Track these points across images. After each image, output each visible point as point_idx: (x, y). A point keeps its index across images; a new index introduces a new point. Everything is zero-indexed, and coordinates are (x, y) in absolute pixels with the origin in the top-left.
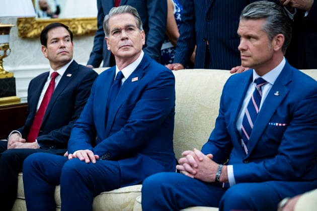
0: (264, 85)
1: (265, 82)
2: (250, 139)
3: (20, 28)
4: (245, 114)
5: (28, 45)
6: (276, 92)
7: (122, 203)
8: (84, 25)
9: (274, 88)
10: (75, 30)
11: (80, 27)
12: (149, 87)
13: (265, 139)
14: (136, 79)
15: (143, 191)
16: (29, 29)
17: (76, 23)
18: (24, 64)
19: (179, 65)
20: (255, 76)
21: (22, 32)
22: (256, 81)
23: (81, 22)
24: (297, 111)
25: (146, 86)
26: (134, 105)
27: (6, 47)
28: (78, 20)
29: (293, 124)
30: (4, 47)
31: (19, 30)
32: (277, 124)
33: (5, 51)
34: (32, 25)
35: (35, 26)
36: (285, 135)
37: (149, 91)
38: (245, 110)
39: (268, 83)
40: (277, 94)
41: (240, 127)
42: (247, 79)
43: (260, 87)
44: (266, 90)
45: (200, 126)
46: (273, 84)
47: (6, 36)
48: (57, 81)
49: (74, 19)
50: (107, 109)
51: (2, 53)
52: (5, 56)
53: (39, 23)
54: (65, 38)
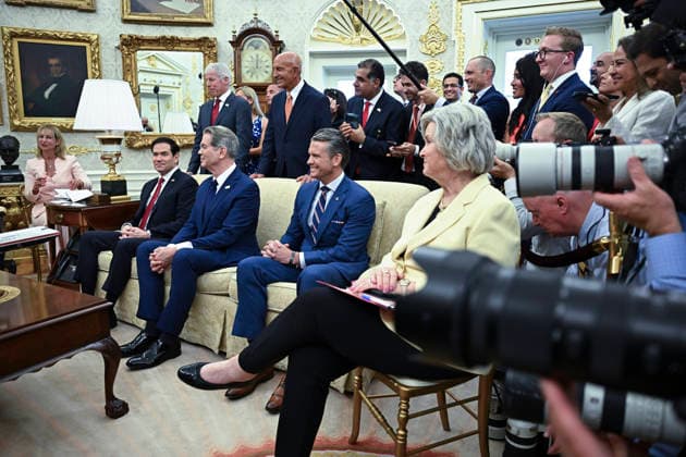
0: (328, 192)
1: (329, 190)
2: (318, 232)
3: (127, 139)
4: (314, 214)
5: (134, 153)
7: (220, 281)
9: (336, 193)
13: (328, 232)
14: (228, 187)
15: (237, 271)
16: (134, 140)
18: (130, 169)
20: (321, 185)
21: (129, 142)
22: (322, 188)
24: (352, 212)
27: (118, 155)
29: (349, 223)
30: (116, 155)
32: (337, 222)
33: (118, 159)
34: (137, 138)
35: (140, 138)
36: (343, 230)
38: (313, 210)
39: (331, 190)
40: (337, 199)
41: (311, 223)
42: (315, 186)
43: (325, 193)
44: (329, 195)
46: (335, 191)
47: (119, 146)
48: (163, 185)
50: (204, 210)
51: (114, 159)
52: (117, 162)
53: (143, 136)
54: (164, 154)
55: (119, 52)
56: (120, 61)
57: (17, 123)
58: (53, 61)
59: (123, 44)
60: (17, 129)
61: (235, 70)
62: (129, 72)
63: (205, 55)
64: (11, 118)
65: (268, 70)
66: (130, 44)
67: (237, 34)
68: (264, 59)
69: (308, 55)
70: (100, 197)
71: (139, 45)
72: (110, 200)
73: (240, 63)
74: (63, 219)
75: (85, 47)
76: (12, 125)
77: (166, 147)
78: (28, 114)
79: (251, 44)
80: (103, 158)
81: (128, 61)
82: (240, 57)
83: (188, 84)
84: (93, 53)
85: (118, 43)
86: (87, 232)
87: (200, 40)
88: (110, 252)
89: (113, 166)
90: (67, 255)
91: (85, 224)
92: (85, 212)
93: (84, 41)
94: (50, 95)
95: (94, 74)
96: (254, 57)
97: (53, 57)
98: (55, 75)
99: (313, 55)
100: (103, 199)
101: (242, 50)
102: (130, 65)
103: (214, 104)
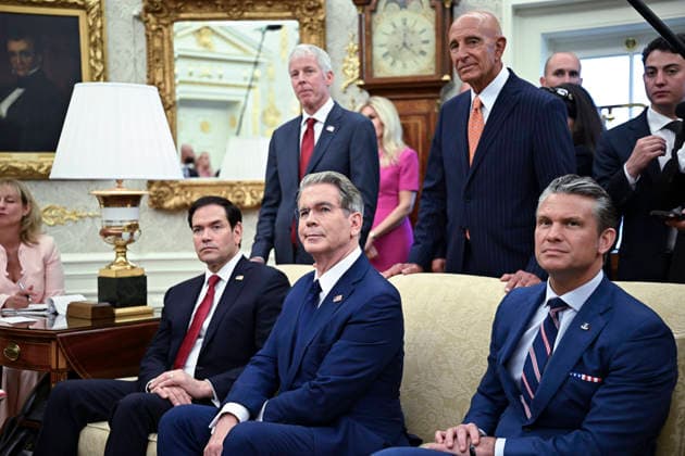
0: (563, 310)
1: (565, 306)
2: (536, 398)
3: (152, 194)
4: (529, 355)
5: (164, 220)
6: (583, 324)
8: (254, 192)
9: (581, 316)
10: (241, 200)
11: (248, 194)
12: (354, 319)
14: (339, 298)
16: (166, 195)
17: (243, 188)
18: (155, 251)
19: (414, 266)
20: (550, 295)
21: (155, 199)
22: (550, 303)
23: (250, 188)
24: (615, 359)
25: (350, 317)
26: (330, 347)
27: (133, 227)
28: (246, 185)
29: (610, 383)
30: (129, 227)
31: (151, 196)
32: (583, 377)
33: (132, 234)
34: (172, 189)
35: (177, 191)
37: (353, 326)
38: (527, 348)
39: (571, 308)
40: (585, 327)
41: (519, 374)
42: (534, 297)
43: (557, 313)
44: (566, 319)
45: (444, 366)
46: (578, 309)
47: (134, 209)
49: (239, 183)
51: (126, 235)
52: (131, 241)
53: (183, 186)
54: (215, 225)
55: (140, 26)
56: (142, 44)
58: (17, 46)
59: (147, 10)
61: (360, 52)
62: (158, 64)
63: (303, 25)
65: (424, 47)
66: (162, 11)
68: (418, 28)
69: (510, 11)
70: (95, 309)
71: (178, 10)
72: (114, 316)
73: (369, 39)
74: (20, 353)
75: (77, 18)
77: (218, 212)
80: (105, 234)
81: (157, 43)
82: (369, 28)
83: (271, 79)
84: (92, 30)
85: (138, 8)
86: (64, 381)
88: (106, 425)
89: (122, 249)
90: (20, 429)
91: (62, 365)
92: (65, 341)
93: (75, 6)
94: (10, 110)
95: (93, 69)
96: (399, 24)
97: (16, 38)
98: (21, 73)
99: (519, 11)
100: (101, 315)
101: (374, 11)
102: (161, 51)
103: (304, 128)
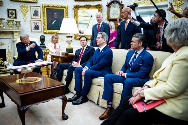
1: (137, 54)
4: (131, 61)
5: (76, 41)
6: (140, 56)
7: (99, 81)
8: (90, 37)
12: (105, 55)
13: (136, 68)
16: (77, 37)
21: (75, 37)
22: (135, 53)
24: (144, 61)
29: (143, 65)
32: (139, 64)
36: (141, 67)
41: (130, 64)
42: (133, 52)
46: (139, 54)
47: (71, 38)
48: (84, 50)
51: (70, 42)
54: (84, 40)
55: (73, 10)
56: (73, 13)
57: (45, 31)
58: (55, 14)
59: (74, 8)
60: (45, 33)
61: (108, 14)
62: (76, 16)
63: (99, 10)
64: (44, 30)
65: (118, 14)
66: (77, 8)
67: (109, 3)
68: (117, 11)
71: (79, 8)
72: (68, 54)
74: (55, 59)
75: (64, 9)
76: (44, 32)
78: (48, 29)
79: (113, 6)
80: (67, 42)
82: (109, 10)
84: (66, 11)
85: (73, 8)
86: (61, 63)
87: (97, 5)
89: (70, 44)
90: (56, 70)
91: (61, 61)
92: (62, 58)
93: (64, 7)
94: (54, 23)
95: (66, 17)
96: (114, 10)
97: (55, 12)
98: (56, 18)
100: (66, 54)
101: (110, 8)
102: (76, 14)
103: (98, 26)
